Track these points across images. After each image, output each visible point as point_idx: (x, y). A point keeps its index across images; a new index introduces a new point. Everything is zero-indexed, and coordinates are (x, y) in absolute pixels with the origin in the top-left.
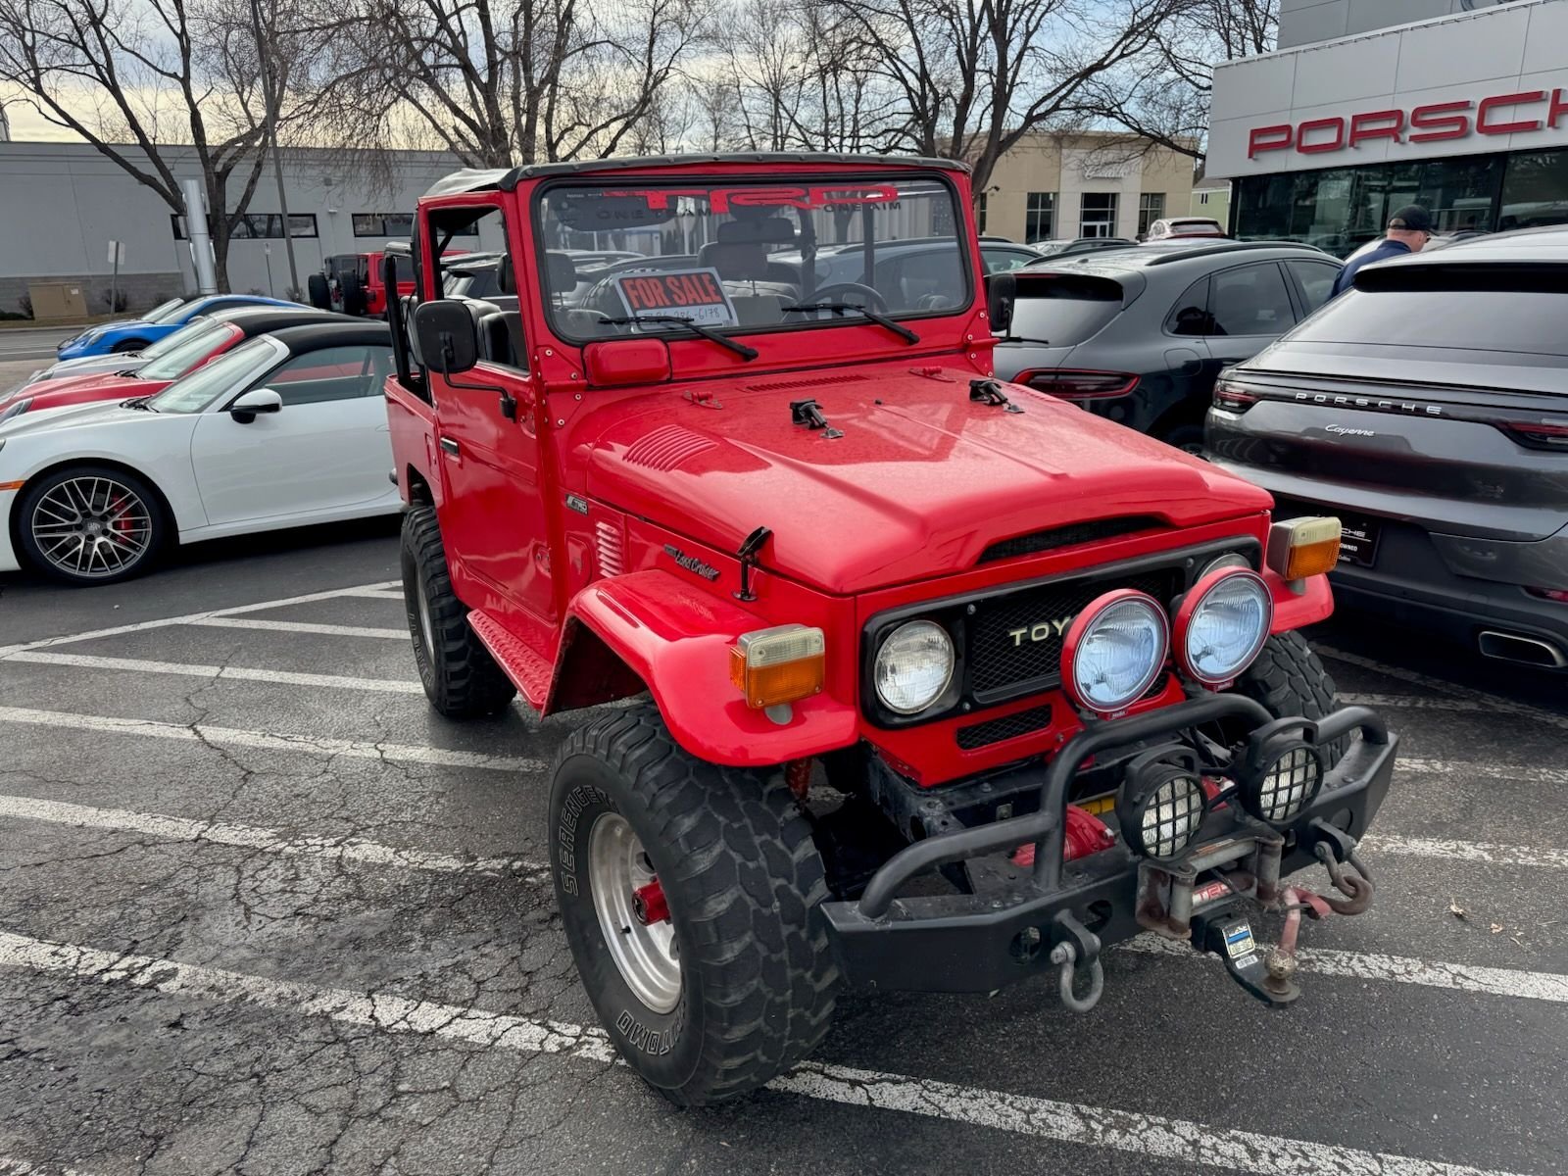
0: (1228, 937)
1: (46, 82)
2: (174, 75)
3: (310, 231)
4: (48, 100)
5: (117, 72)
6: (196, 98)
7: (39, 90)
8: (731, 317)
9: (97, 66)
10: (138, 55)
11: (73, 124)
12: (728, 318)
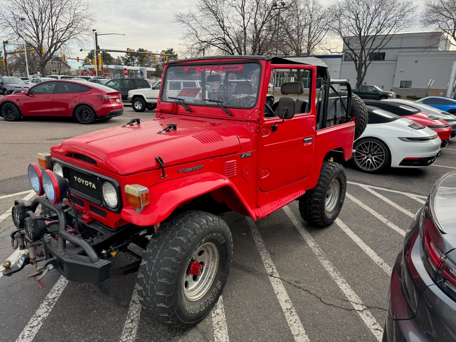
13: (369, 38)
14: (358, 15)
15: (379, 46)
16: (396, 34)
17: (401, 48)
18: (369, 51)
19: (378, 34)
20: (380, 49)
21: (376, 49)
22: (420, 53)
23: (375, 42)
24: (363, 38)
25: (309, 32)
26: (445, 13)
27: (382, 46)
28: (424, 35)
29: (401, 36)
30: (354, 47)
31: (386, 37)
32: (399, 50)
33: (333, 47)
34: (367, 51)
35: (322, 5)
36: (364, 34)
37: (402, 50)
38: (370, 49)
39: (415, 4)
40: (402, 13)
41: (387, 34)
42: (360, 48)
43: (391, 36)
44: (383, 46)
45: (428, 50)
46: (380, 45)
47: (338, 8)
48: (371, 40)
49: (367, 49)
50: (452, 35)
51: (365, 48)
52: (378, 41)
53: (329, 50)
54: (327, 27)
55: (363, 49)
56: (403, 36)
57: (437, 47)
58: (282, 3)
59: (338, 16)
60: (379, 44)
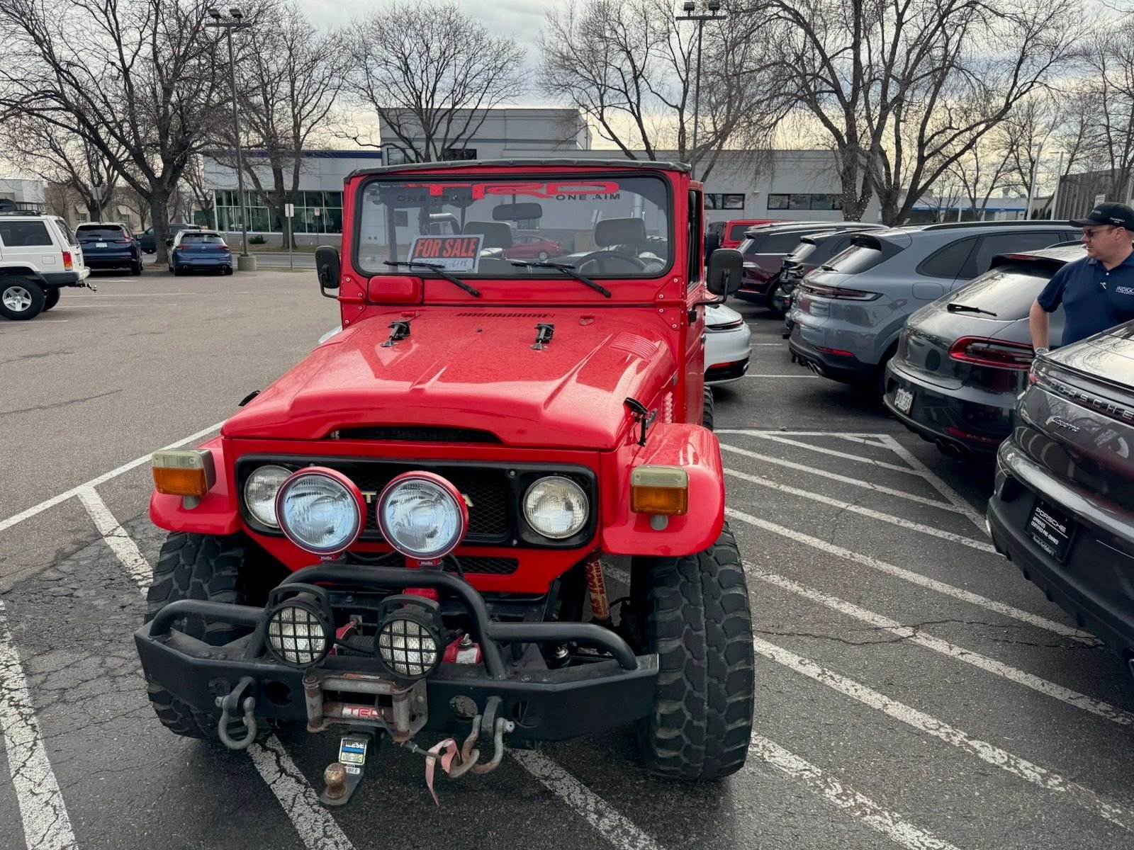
0: (344, 746)
1: (607, 113)
2: (676, 107)
3: (739, 205)
4: (605, 125)
5: (642, 105)
6: (685, 120)
7: (602, 119)
8: (474, 267)
9: (631, 103)
10: (659, 95)
11: (615, 139)
12: (471, 267)
13: (440, 114)
14: (406, 59)
15: (461, 134)
16: (495, 107)
17: (506, 141)
18: (444, 145)
19: (457, 107)
20: (467, 141)
21: (457, 139)
22: (548, 152)
23: (453, 124)
24: (426, 113)
25: (292, 92)
26: (581, 71)
27: (468, 134)
28: (552, 113)
29: (501, 114)
30: (412, 135)
31: (474, 114)
32: (502, 145)
33: (362, 131)
34: (439, 145)
35: (314, 26)
36: (427, 105)
37: (509, 145)
38: (445, 141)
39: (520, 45)
40: (498, 62)
41: (474, 107)
42: (424, 136)
43: (483, 114)
44: (473, 135)
45: (563, 146)
46: (464, 131)
47: (357, 37)
48: (445, 120)
49: (438, 140)
50: (599, 117)
51: (434, 137)
52: (458, 121)
53: (355, 139)
54: (336, 81)
55: (429, 138)
56: (506, 115)
57: (574, 142)
58: (234, 13)
59: (361, 57)
60: (462, 130)
